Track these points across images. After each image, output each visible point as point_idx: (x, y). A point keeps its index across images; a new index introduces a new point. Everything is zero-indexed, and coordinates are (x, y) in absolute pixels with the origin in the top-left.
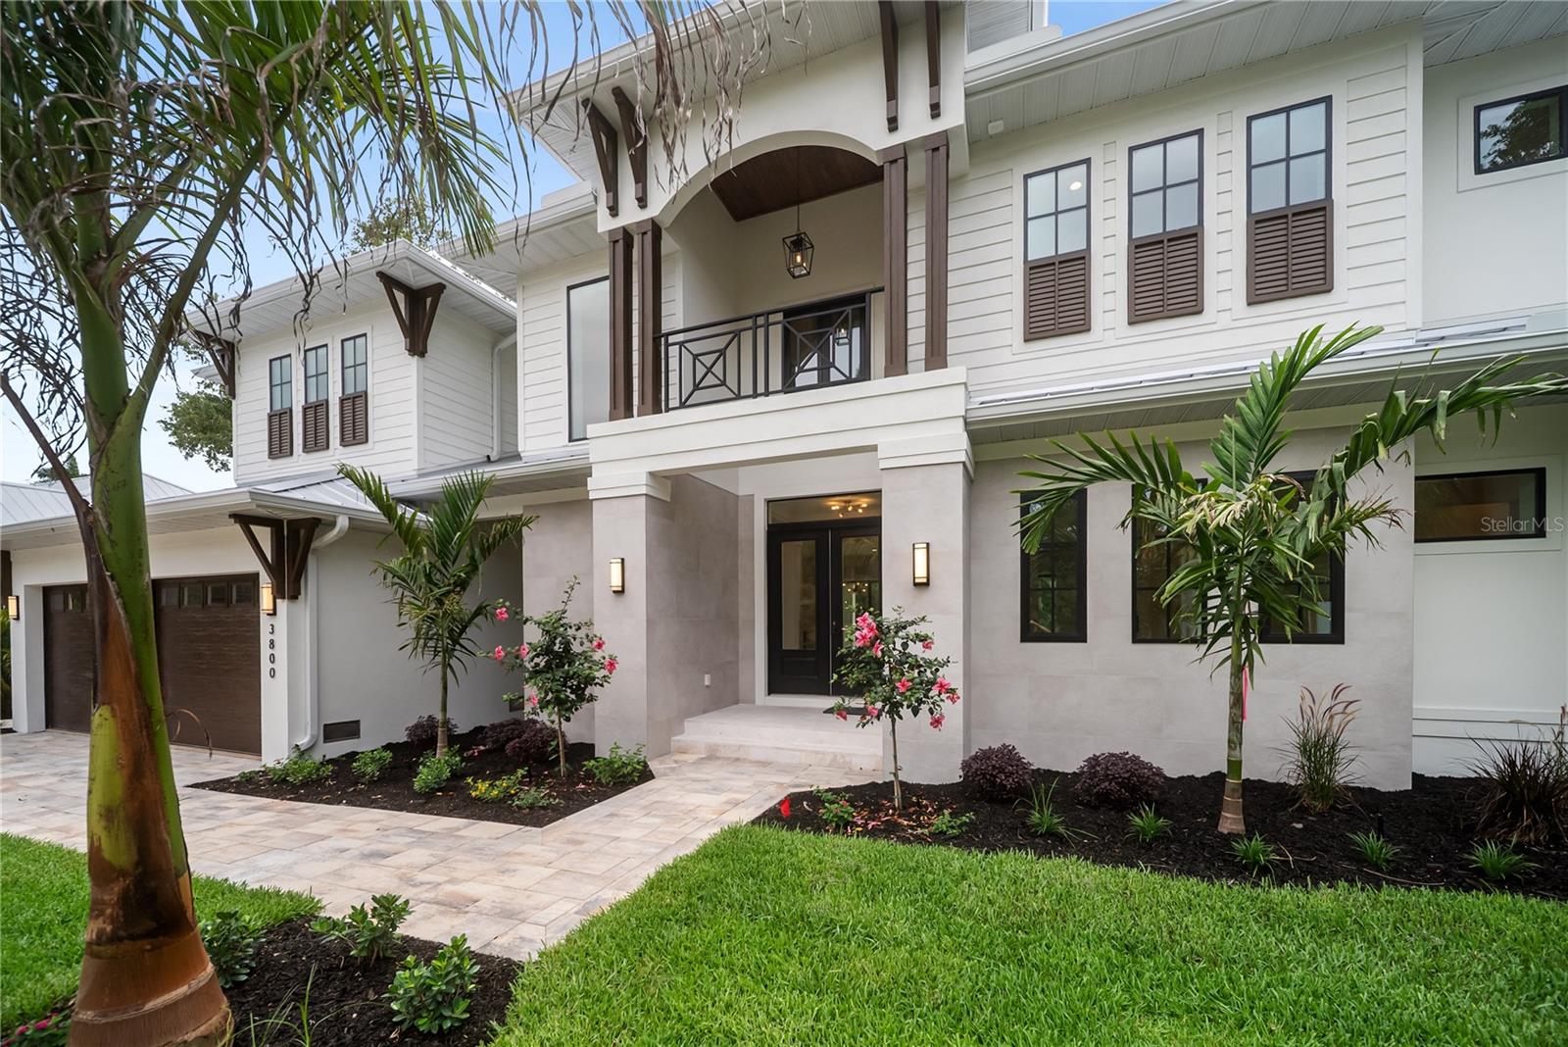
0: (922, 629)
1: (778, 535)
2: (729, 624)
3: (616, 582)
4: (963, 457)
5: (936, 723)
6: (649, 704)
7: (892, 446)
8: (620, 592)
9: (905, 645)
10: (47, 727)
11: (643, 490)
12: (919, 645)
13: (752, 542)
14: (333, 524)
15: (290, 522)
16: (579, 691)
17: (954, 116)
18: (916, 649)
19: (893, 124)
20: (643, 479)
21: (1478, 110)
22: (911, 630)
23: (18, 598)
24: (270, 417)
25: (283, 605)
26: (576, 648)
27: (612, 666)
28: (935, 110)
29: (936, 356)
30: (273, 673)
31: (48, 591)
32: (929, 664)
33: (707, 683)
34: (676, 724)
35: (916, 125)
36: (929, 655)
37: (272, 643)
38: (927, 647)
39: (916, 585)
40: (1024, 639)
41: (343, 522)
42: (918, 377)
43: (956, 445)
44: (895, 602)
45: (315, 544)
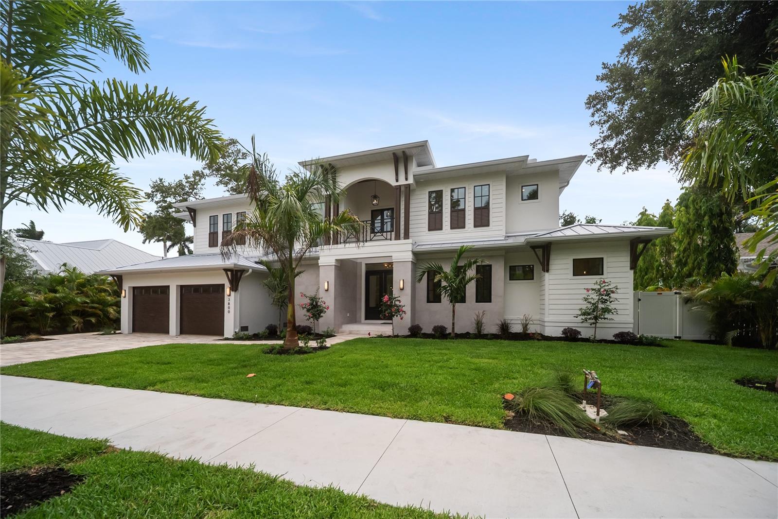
0: (399, 299)
1: (368, 274)
2: (354, 299)
3: (326, 288)
4: (411, 260)
5: (402, 319)
6: (335, 320)
7: (396, 257)
8: (327, 290)
9: (395, 302)
10: (133, 332)
11: (334, 264)
12: (398, 302)
13: (361, 275)
14: (248, 271)
15: (236, 270)
16: (319, 315)
17: (411, 181)
18: (397, 303)
19: (397, 181)
20: (334, 261)
21: (522, 187)
22: (396, 299)
23: (125, 291)
24: (210, 234)
25: (233, 293)
26: (319, 304)
27: (328, 308)
28: (406, 179)
29: (407, 236)
30: (229, 312)
31: (134, 288)
32: (400, 306)
33: (348, 315)
34: (340, 326)
35: (402, 181)
36: (400, 304)
37: (229, 303)
38: (400, 302)
39: (401, 289)
40: (427, 302)
41: (250, 271)
42: (402, 241)
43: (409, 257)
44: (396, 293)
45: (242, 276)
